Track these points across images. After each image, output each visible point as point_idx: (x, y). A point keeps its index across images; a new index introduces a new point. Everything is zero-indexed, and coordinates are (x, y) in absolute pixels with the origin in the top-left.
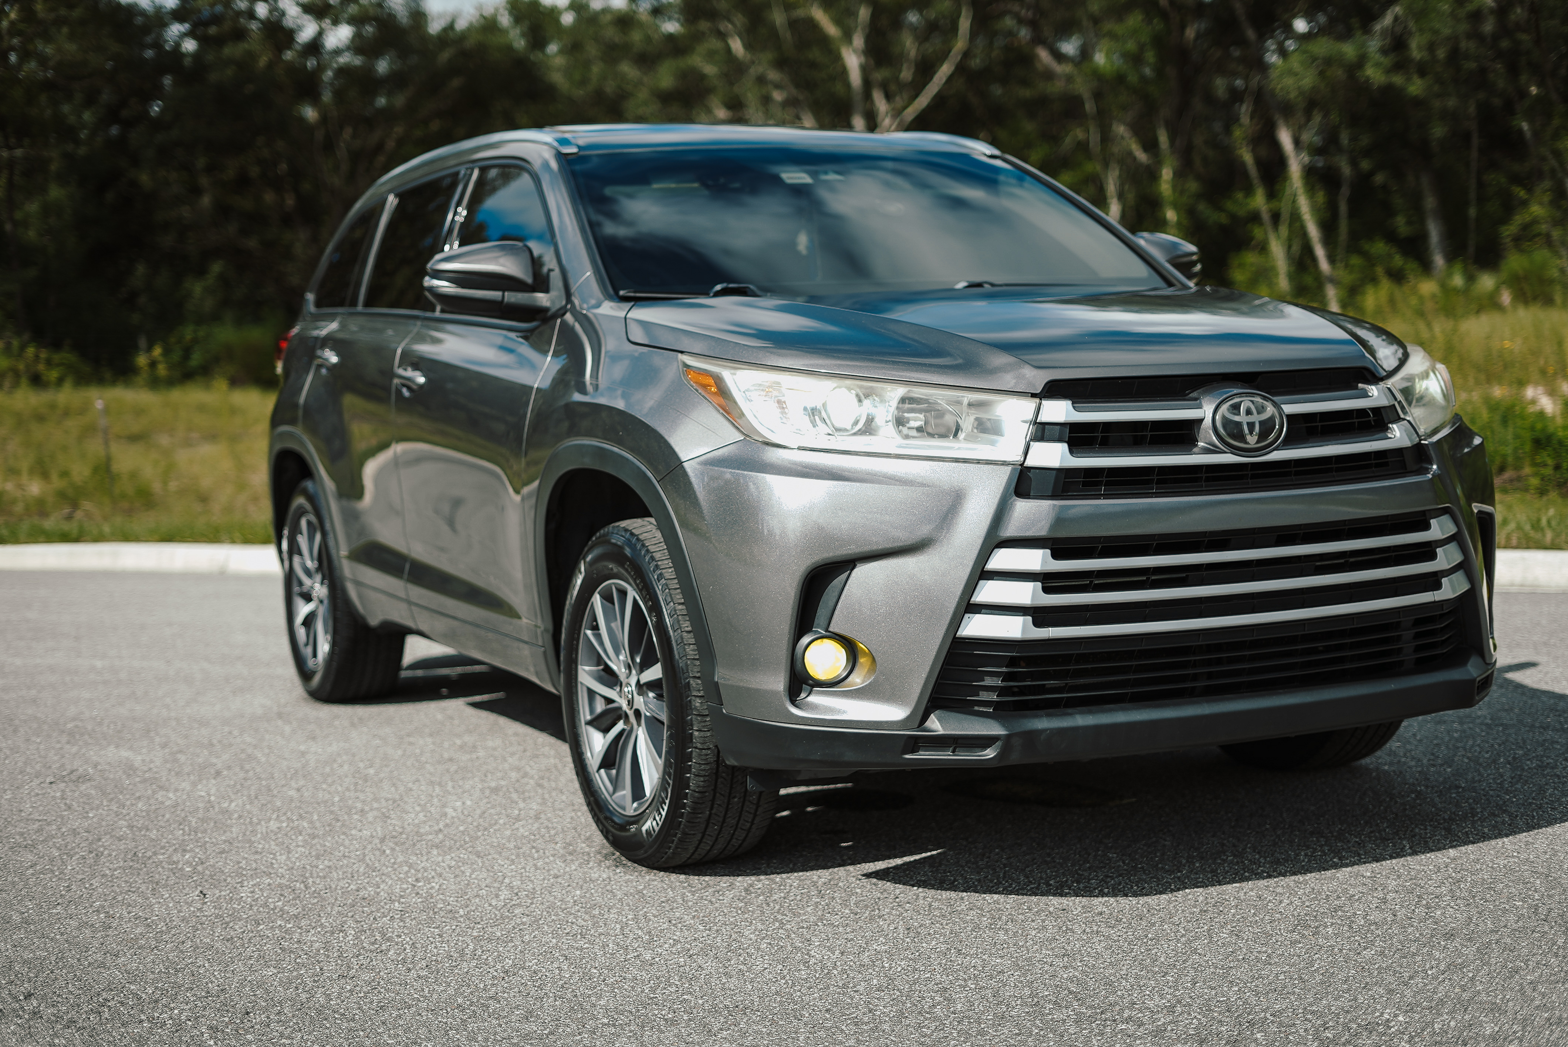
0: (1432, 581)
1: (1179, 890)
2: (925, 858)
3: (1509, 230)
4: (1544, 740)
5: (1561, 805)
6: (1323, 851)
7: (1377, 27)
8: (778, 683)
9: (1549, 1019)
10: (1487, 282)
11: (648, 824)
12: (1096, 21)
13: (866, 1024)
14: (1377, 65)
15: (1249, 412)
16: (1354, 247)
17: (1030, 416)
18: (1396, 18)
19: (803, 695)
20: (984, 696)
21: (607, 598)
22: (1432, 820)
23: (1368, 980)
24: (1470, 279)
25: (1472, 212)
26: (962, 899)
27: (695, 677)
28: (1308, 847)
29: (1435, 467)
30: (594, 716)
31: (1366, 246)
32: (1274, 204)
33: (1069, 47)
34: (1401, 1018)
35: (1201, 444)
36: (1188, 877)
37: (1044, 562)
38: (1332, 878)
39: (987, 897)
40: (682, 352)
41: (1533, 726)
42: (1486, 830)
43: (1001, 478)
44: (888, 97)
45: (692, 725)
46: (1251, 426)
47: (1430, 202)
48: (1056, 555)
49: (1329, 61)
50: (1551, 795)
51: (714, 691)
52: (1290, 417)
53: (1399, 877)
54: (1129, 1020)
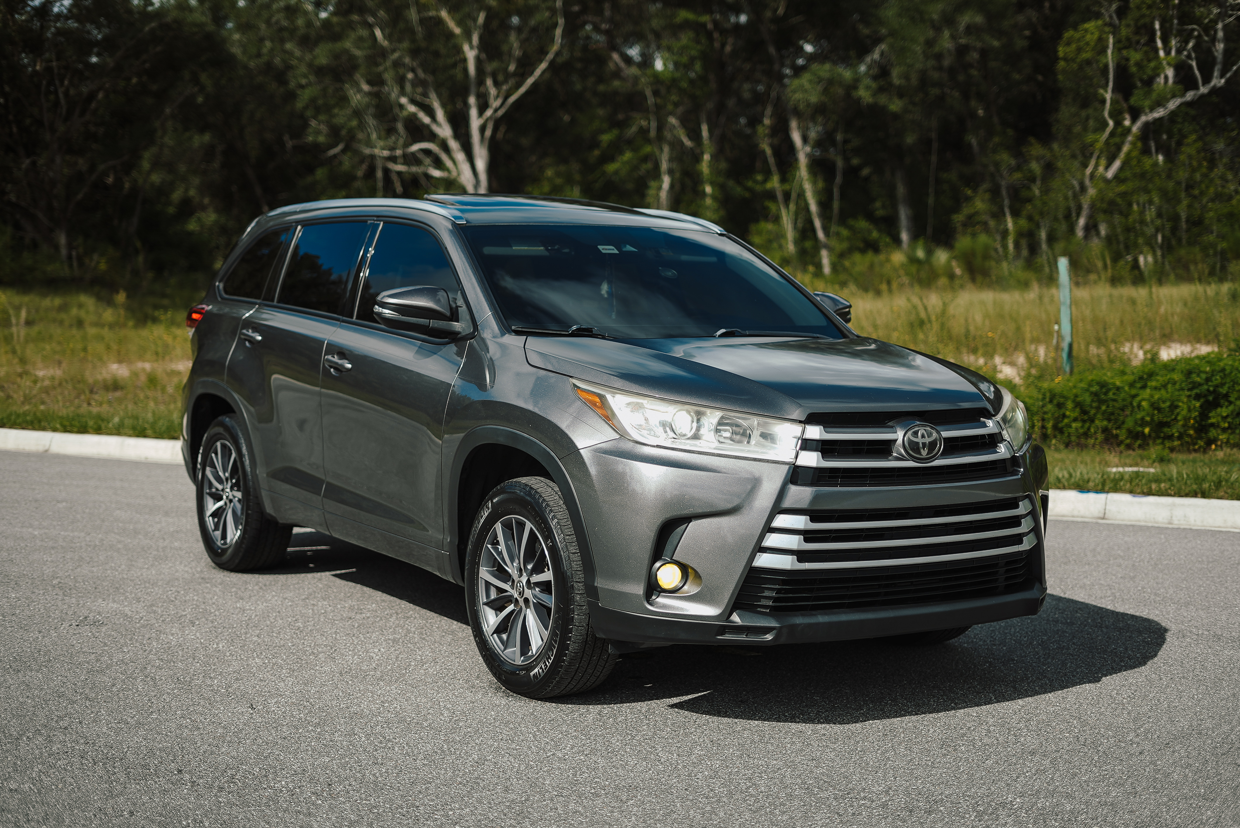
0: (1017, 539)
1: (865, 721)
2: (699, 696)
3: (958, 218)
4: (1058, 630)
5: (1077, 674)
6: (944, 699)
7: (868, 59)
8: (639, 589)
9: (1100, 802)
10: (942, 256)
11: (536, 670)
12: (658, 36)
13: (713, 798)
14: (868, 88)
15: (923, 436)
16: (843, 220)
17: (799, 434)
18: (882, 54)
19: (654, 597)
20: (764, 602)
21: (507, 526)
22: (1003, 681)
23: (993, 778)
24: (929, 253)
25: (931, 200)
26: (736, 723)
27: (577, 582)
28: (934, 697)
29: (1022, 470)
30: (489, 600)
31: (851, 222)
32: (787, 187)
33: (634, 52)
34: (1018, 800)
35: (895, 454)
36: (868, 713)
37: (806, 523)
38: (955, 716)
39: (752, 722)
40: (571, 377)
41: (1048, 620)
42: (1037, 688)
43: (783, 472)
44: (496, 84)
45: (574, 611)
46: (924, 444)
47: (901, 190)
48: (813, 520)
49: (831, 82)
50: (1070, 667)
51: (592, 591)
52: (947, 440)
53: (994, 716)
54: (864, 798)
